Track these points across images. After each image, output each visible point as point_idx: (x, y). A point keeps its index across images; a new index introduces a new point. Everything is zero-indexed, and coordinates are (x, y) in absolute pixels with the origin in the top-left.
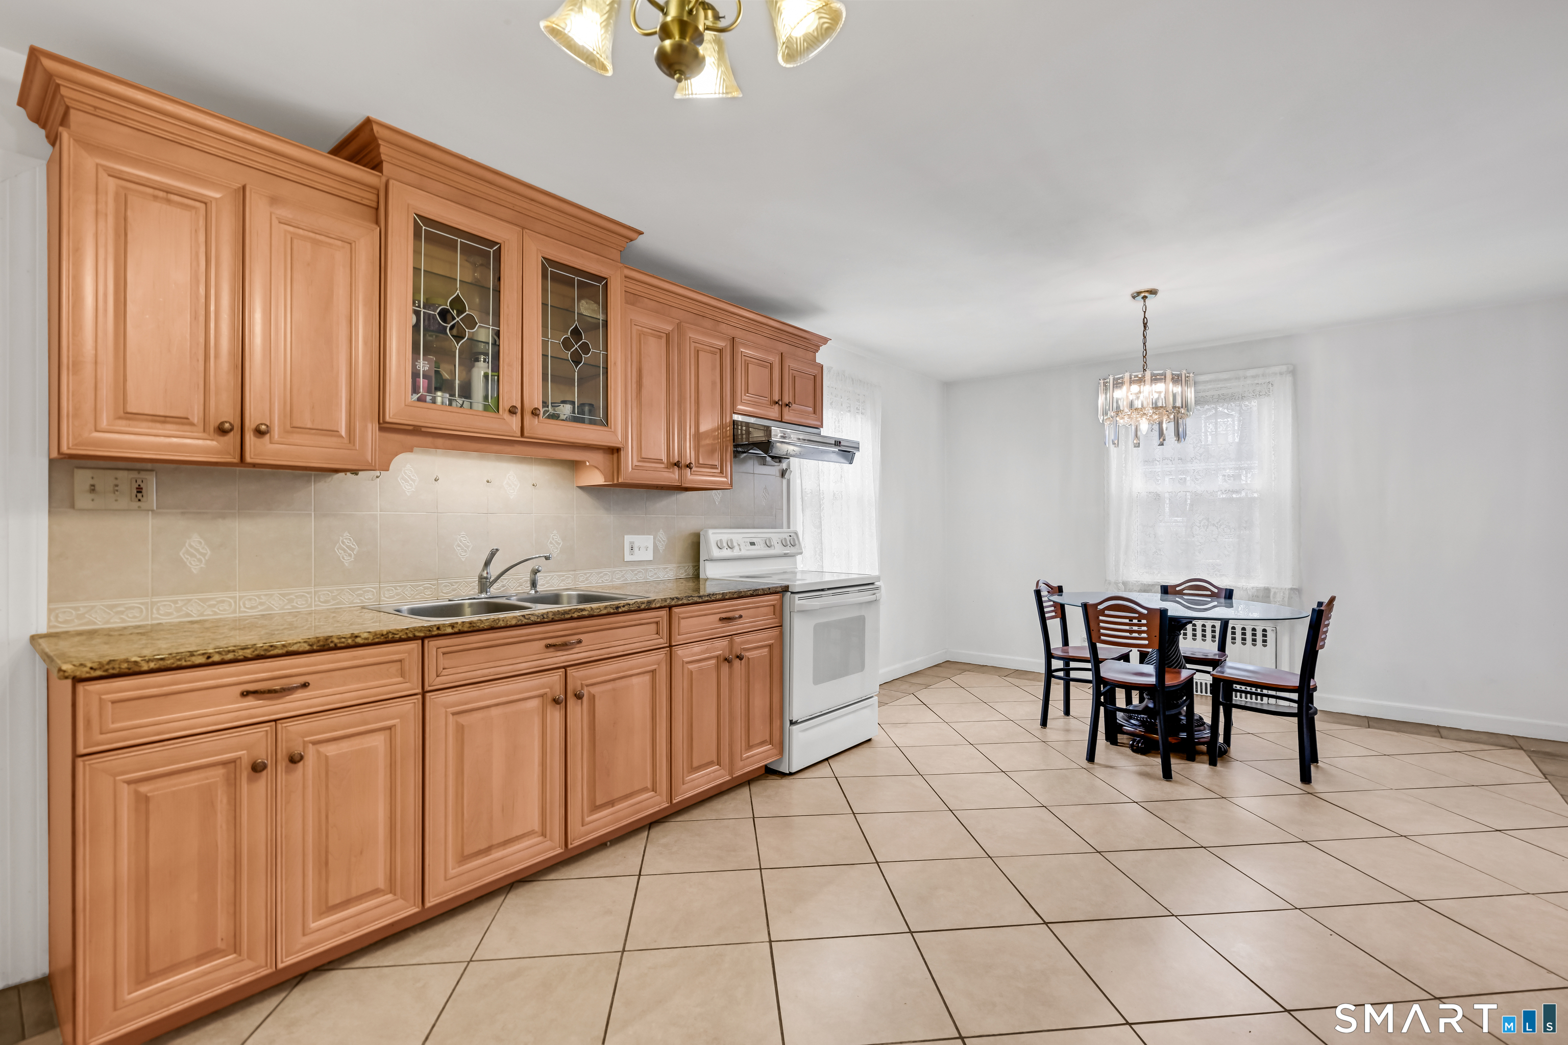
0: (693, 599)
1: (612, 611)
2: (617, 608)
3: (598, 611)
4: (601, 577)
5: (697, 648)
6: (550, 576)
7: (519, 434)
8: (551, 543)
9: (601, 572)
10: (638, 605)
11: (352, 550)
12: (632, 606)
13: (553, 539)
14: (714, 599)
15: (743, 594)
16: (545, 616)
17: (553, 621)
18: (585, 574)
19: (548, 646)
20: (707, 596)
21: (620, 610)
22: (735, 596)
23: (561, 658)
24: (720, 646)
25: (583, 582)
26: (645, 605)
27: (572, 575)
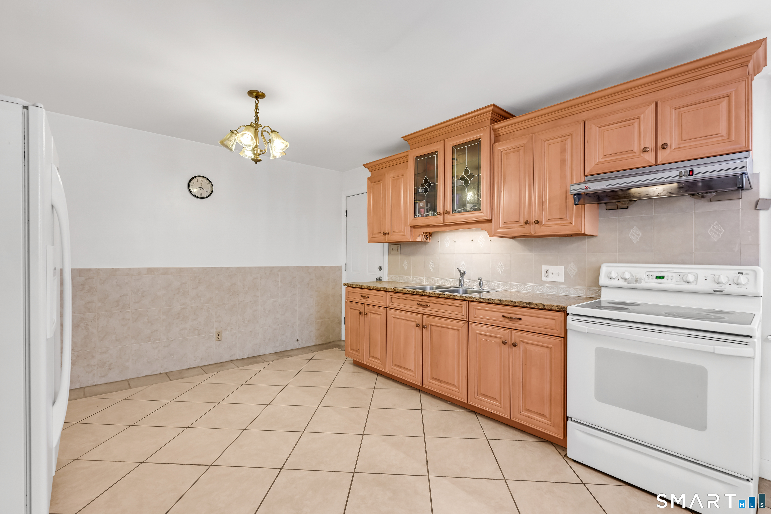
0: (478, 299)
1: (437, 296)
2: (439, 295)
3: (432, 294)
4: (526, 288)
5: (484, 328)
6: (497, 283)
7: (443, 222)
8: (499, 267)
9: (526, 285)
10: (448, 296)
11: (433, 266)
12: (446, 296)
13: (500, 266)
14: (493, 302)
15: (517, 304)
16: (414, 292)
17: (416, 295)
18: (517, 285)
19: (418, 304)
20: (489, 300)
21: (441, 296)
22: (510, 304)
23: (422, 310)
24: (503, 334)
25: (515, 289)
26: (452, 297)
27: (509, 284)
